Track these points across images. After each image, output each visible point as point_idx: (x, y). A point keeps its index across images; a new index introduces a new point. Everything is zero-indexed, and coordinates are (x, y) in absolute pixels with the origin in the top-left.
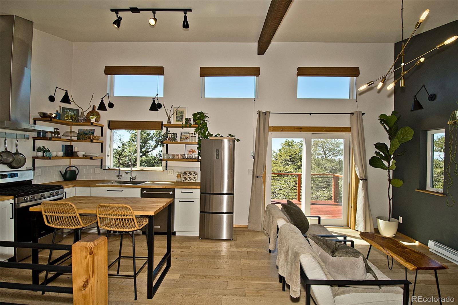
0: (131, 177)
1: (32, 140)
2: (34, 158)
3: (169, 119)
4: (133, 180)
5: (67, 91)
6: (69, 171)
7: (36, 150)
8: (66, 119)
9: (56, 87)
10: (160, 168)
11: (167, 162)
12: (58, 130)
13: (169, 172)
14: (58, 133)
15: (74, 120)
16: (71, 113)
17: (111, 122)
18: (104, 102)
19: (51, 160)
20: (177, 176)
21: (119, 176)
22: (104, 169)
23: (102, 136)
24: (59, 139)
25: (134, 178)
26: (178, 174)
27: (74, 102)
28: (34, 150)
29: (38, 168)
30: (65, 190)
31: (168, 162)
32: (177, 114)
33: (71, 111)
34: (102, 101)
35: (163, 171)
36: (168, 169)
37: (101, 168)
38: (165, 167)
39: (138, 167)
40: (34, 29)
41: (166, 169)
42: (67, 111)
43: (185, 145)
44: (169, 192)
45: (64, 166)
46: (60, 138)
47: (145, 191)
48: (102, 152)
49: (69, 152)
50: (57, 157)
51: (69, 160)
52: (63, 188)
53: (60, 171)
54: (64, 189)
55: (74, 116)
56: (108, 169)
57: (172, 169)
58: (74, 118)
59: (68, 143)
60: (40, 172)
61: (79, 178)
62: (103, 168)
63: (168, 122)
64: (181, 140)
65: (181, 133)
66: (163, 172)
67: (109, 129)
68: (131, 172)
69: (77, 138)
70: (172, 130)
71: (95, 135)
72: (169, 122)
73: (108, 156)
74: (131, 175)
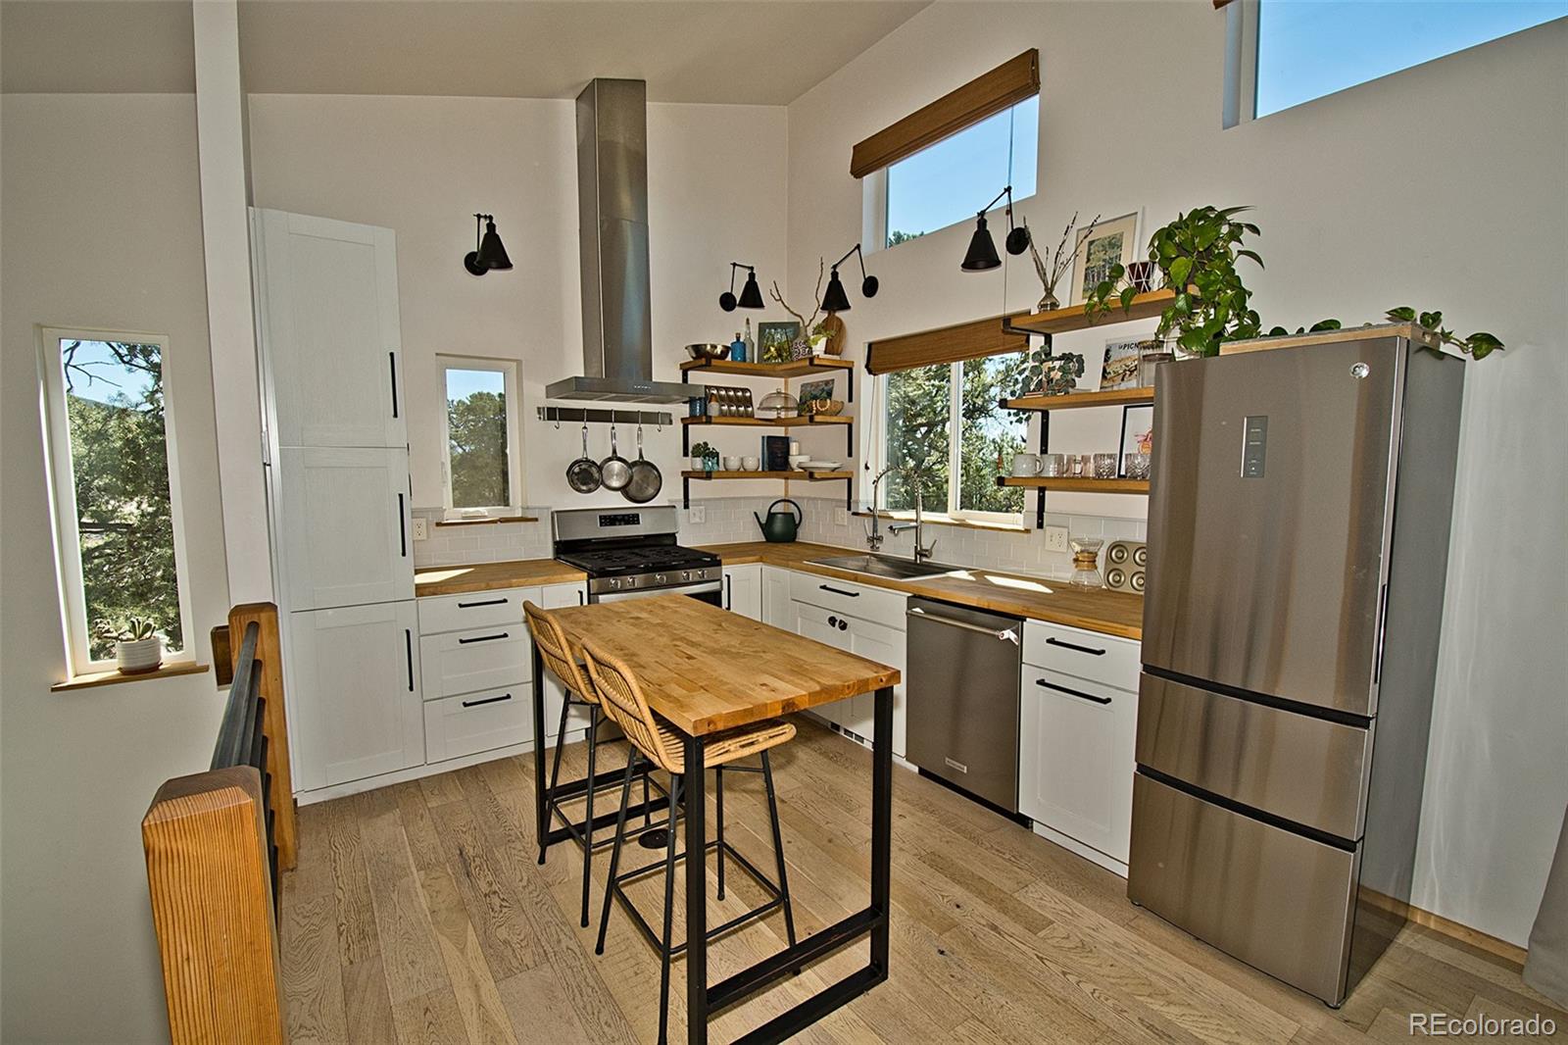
0: (916, 547)
1: (681, 426)
2: (687, 476)
3: (1049, 291)
4: (924, 559)
5: (752, 268)
6: (780, 516)
7: (690, 454)
8: (765, 357)
9: (734, 265)
10: (1014, 520)
11: (1042, 490)
12: (748, 394)
13: (1048, 539)
14: (748, 402)
15: (787, 358)
16: (779, 336)
17: (873, 346)
18: (839, 279)
19: (713, 480)
20: (1076, 560)
21: (875, 539)
22: (854, 514)
23: (850, 400)
24: (747, 419)
25: (927, 550)
26: (1082, 551)
27: (781, 299)
28: (686, 454)
29: (699, 501)
30: (726, 570)
31: (1047, 492)
32: (1088, 260)
33: (779, 330)
34: (835, 275)
35: (1027, 531)
36: (1048, 525)
37: (849, 509)
38: (1036, 515)
39: (953, 512)
40: (647, 103)
41: (1040, 526)
42: (770, 333)
43: (1126, 408)
44: (996, 629)
45: (763, 498)
46: (753, 417)
47: (918, 610)
48: (850, 454)
49: (776, 457)
50: (742, 473)
51: (783, 481)
52: (719, 564)
53: (756, 514)
54: (723, 567)
55: (786, 346)
56: (867, 511)
57: (1064, 524)
58: (785, 350)
59: (778, 431)
60: (703, 514)
61: (803, 535)
62: (853, 510)
63: (1042, 306)
64: (1106, 384)
65: (1107, 352)
66: (1026, 535)
67: (870, 372)
68: (916, 527)
69: (796, 412)
70: (1063, 342)
71: (834, 397)
72: (1049, 303)
73: (867, 468)
74: (918, 539)
